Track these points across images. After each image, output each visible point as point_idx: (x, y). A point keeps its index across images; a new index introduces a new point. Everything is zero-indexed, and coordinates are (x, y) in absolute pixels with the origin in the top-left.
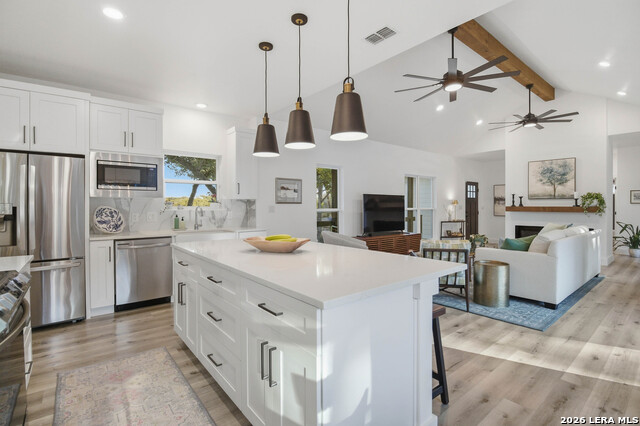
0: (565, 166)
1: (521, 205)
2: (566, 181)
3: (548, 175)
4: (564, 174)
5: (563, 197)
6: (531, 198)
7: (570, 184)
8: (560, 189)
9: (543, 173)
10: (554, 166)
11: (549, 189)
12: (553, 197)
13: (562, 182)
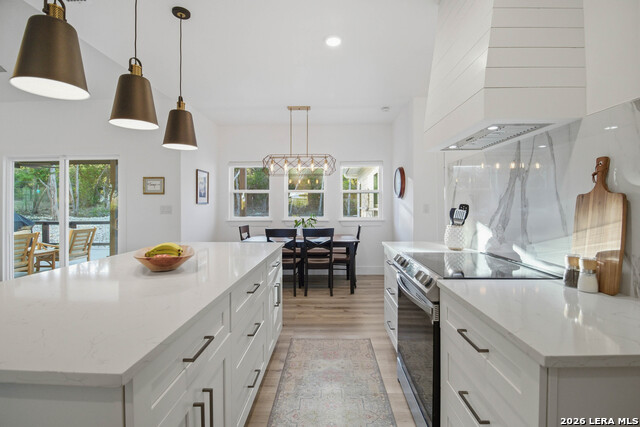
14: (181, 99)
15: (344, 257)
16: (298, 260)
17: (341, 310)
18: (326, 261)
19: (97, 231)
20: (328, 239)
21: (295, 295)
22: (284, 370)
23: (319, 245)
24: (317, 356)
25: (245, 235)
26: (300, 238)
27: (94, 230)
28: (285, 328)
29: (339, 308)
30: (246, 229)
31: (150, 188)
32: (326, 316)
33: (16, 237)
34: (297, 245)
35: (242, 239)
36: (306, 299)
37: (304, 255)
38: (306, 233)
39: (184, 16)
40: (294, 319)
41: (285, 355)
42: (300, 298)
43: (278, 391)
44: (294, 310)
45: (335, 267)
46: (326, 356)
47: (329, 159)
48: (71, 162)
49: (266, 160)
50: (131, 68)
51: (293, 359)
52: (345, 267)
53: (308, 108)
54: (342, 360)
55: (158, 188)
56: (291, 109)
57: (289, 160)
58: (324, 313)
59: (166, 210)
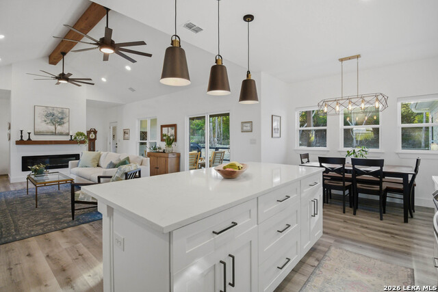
0: (62, 113)
1: (29, 139)
2: (64, 123)
3: (51, 117)
4: (62, 119)
5: (61, 134)
6: (36, 134)
7: (66, 125)
8: (59, 129)
9: (47, 116)
10: (55, 112)
11: (52, 128)
12: (55, 134)
13: (61, 123)
14: (249, 72)
15: (401, 187)
16: (347, 184)
17: (389, 235)
18: (377, 188)
19: (226, 153)
20: (378, 168)
21: (344, 212)
22: (316, 267)
23: (368, 173)
24: (349, 267)
25: (305, 160)
26: (349, 166)
27: (224, 152)
28: (325, 235)
29: (386, 232)
30: (307, 156)
31: (245, 128)
32: (370, 236)
33: (190, 155)
34: (347, 171)
35: (302, 163)
36: (354, 218)
37: (354, 181)
38: (355, 162)
39: (250, 19)
40: (338, 230)
41: (322, 256)
42: (348, 216)
43: (308, 281)
44: (339, 224)
45: (388, 194)
46: (358, 269)
47: (380, 97)
48: (211, 116)
49: (321, 104)
50: (217, 61)
51: (327, 262)
52: (402, 197)
53: (358, 57)
54: (375, 278)
55: (249, 128)
56: (342, 60)
57: (341, 102)
58: (368, 233)
59: (253, 142)
